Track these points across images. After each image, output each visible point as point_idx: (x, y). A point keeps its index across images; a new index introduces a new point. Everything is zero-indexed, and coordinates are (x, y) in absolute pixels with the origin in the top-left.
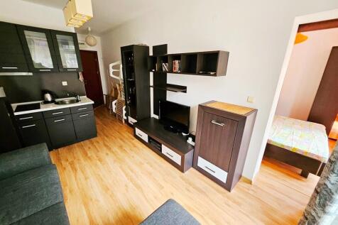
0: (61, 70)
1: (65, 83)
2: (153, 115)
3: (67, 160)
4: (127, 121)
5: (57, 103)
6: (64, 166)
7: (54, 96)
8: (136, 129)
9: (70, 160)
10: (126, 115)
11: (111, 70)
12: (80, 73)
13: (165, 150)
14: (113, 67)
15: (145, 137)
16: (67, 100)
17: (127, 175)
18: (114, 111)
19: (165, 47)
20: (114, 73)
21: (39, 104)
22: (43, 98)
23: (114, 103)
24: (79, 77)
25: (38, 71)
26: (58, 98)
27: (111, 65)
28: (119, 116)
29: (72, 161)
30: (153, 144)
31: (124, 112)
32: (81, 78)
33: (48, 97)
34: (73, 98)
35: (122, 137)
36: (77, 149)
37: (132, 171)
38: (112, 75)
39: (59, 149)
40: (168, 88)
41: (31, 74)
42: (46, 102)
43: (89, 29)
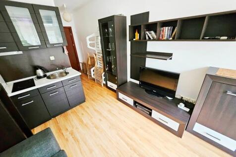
0: (48, 46)
1: (52, 58)
2: (129, 79)
3: (67, 130)
4: (106, 85)
5: (49, 78)
6: (66, 137)
7: (45, 70)
8: (119, 93)
9: (69, 129)
10: (106, 80)
11: (89, 42)
12: (65, 47)
13: (155, 114)
14: (90, 40)
15: (130, 101)
16: (56, 73)
17: (128, 144)
18: (93, 76)
19: (147, 14)
20: (91, 45)
21: (33, 79)
22: (35, 74)
23: (92, 70)
24: (64, 52)
25: (27, 49)
26: (48, 72)
27: (88, 38)
28: (98, 80)
29: (72, 131)
30: (139, 107)
31: (103, 78)
32: (66, 52)
33: (40, 72)
34: (61, 71)
35: (107, 101)
36: (71, 115)
37: (131, 139)
38: (89, 47)
39: (57, 117)
40: (148, 56)
41: (21, 52)
42: (39, 78)
43: (65, 6)
